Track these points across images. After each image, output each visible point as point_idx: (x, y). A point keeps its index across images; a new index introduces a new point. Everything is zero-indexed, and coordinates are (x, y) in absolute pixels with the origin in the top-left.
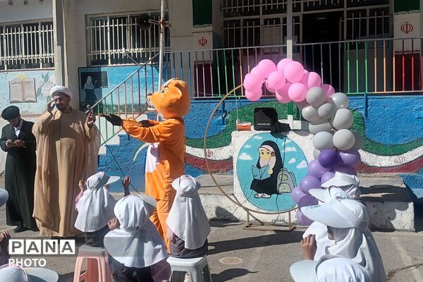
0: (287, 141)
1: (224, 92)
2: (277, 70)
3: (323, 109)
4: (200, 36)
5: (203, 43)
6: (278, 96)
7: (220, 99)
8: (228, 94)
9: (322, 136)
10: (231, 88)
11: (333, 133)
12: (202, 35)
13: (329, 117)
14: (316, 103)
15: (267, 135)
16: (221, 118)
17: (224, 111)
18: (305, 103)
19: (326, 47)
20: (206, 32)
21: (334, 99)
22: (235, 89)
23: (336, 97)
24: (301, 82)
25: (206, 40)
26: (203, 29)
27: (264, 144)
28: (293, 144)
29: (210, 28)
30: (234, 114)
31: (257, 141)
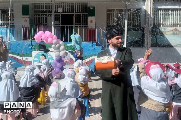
0: (48, 54)
1: (29, 39)
2: (45, 34)
3: (57, 46)
4: (25, 19)
5: (26, 21)
6: (45, 41)
7: (28, 41)
8: (31, 39)
9: (57, 53)
10: (32, 38)
11: (60, 52)
12: (26, 18)
13: (59, 48)
14: (56, 44)
15: (43, 53)
16: (31, 47)
17: (32, 45)
18: (52, 44)
19: (64, 27)
20: (27, 18)
21: (60, 43)
22: (33, 38)
23: (61, 42)
24: (51, 38)
25: (27, 20)
26: (26, 16)
27: (42, 55)
28: (50, 55)
29: (28, 16)
30: (35, 46)
31: (40, 54)
